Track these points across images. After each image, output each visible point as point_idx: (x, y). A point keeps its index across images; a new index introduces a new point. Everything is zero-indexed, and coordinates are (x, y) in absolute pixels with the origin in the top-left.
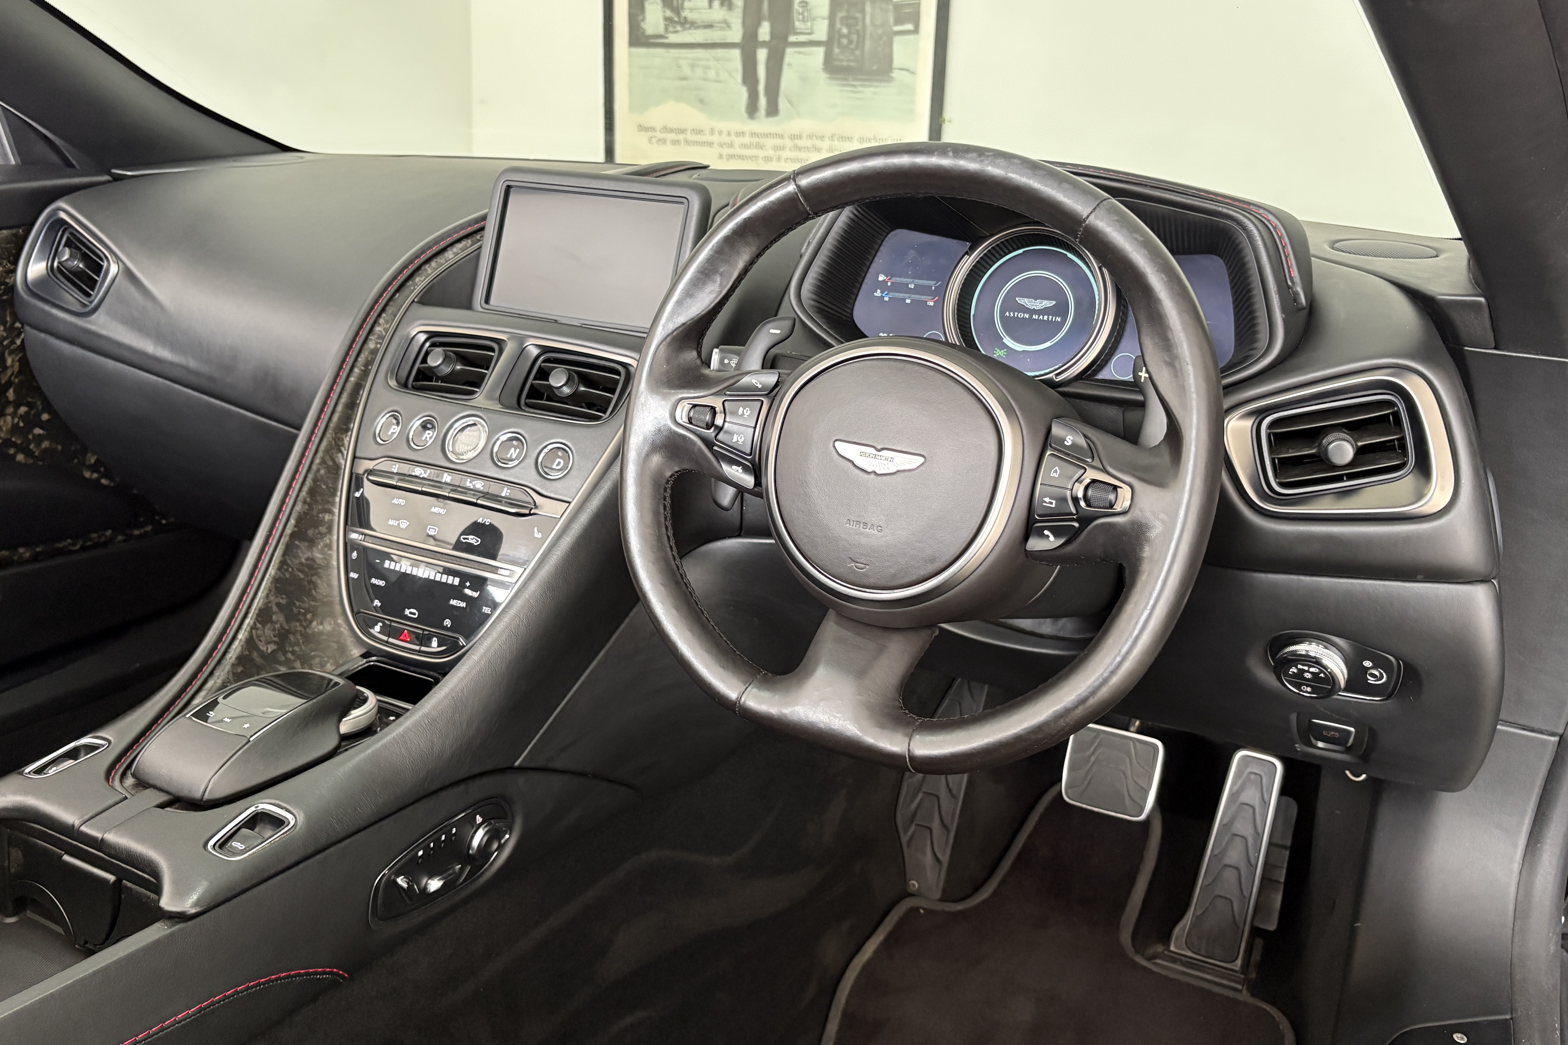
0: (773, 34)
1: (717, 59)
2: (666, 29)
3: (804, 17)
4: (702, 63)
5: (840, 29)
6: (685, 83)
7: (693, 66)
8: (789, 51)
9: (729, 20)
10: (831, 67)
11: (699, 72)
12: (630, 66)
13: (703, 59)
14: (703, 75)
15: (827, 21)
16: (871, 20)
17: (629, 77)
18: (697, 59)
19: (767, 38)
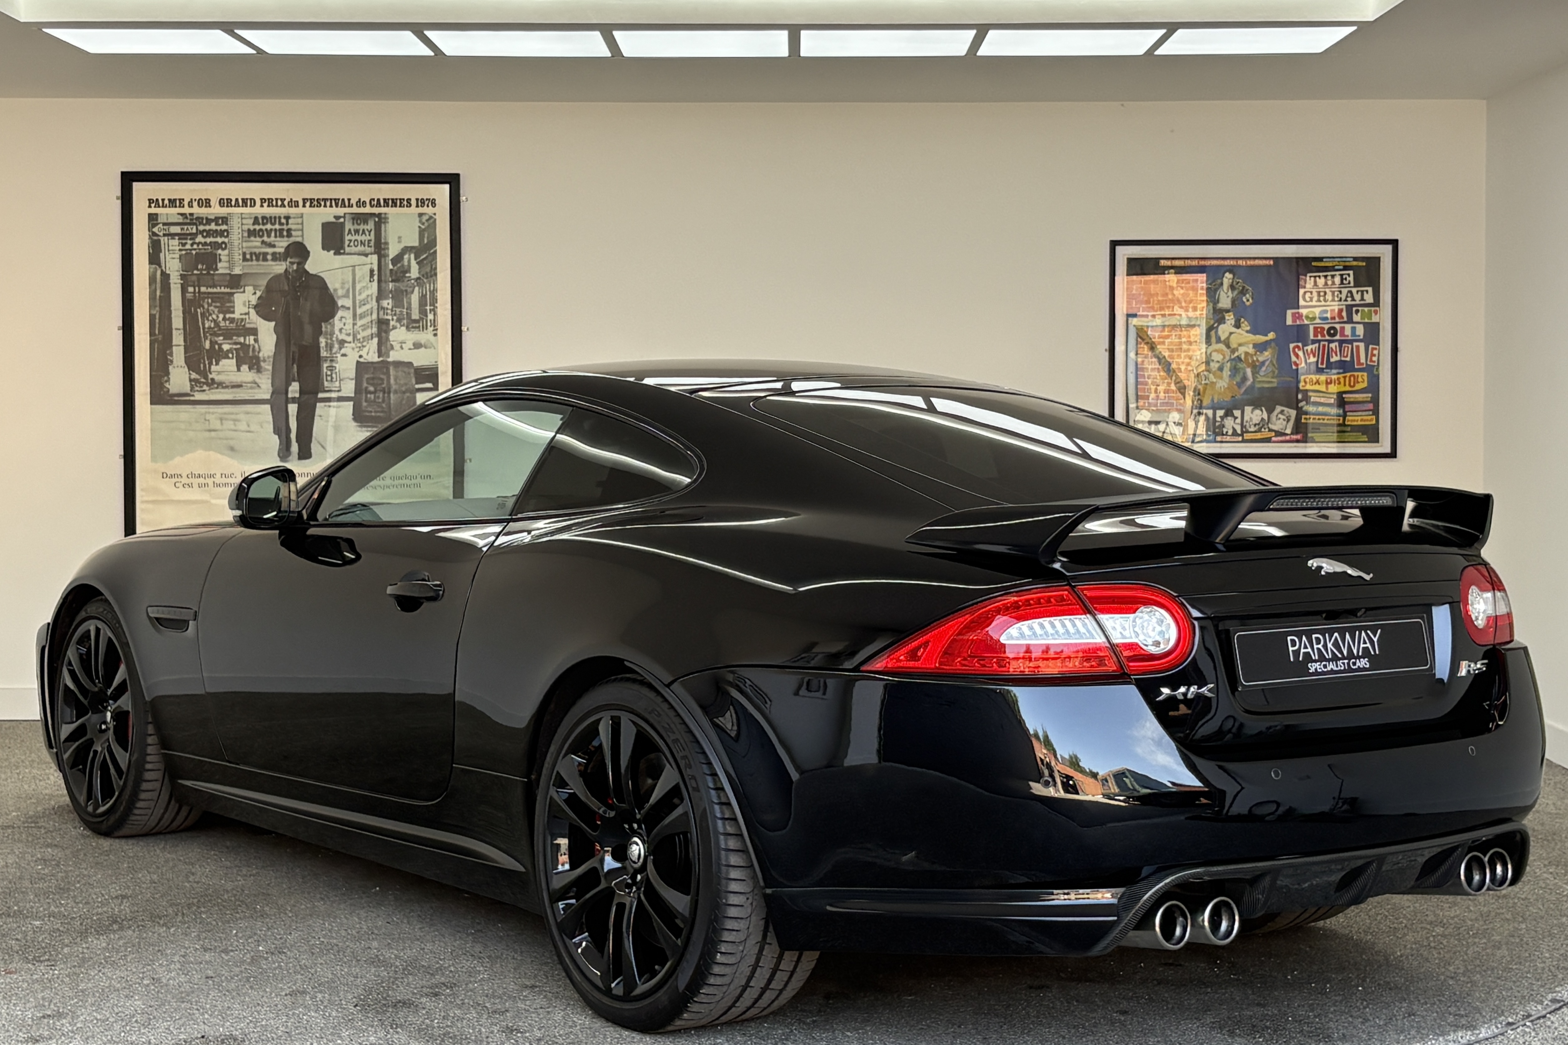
0: (302, 391)
1: (248, 413)
2: (192, 389)
3: (332, 378)
4: (233, 417)
5: (366, 388)
6: (213, 434)
7: (221, 419)
8: (318, 404)
9: (257, 380)
10: (359, 417)
11: (229, 425)
12: (152, 421)
13: (232, 414)
14: (233, 427)
15: (354, 382)
16: (395, 380)
17: (151, 430)
18: (225, 414)
19: (297, 395)
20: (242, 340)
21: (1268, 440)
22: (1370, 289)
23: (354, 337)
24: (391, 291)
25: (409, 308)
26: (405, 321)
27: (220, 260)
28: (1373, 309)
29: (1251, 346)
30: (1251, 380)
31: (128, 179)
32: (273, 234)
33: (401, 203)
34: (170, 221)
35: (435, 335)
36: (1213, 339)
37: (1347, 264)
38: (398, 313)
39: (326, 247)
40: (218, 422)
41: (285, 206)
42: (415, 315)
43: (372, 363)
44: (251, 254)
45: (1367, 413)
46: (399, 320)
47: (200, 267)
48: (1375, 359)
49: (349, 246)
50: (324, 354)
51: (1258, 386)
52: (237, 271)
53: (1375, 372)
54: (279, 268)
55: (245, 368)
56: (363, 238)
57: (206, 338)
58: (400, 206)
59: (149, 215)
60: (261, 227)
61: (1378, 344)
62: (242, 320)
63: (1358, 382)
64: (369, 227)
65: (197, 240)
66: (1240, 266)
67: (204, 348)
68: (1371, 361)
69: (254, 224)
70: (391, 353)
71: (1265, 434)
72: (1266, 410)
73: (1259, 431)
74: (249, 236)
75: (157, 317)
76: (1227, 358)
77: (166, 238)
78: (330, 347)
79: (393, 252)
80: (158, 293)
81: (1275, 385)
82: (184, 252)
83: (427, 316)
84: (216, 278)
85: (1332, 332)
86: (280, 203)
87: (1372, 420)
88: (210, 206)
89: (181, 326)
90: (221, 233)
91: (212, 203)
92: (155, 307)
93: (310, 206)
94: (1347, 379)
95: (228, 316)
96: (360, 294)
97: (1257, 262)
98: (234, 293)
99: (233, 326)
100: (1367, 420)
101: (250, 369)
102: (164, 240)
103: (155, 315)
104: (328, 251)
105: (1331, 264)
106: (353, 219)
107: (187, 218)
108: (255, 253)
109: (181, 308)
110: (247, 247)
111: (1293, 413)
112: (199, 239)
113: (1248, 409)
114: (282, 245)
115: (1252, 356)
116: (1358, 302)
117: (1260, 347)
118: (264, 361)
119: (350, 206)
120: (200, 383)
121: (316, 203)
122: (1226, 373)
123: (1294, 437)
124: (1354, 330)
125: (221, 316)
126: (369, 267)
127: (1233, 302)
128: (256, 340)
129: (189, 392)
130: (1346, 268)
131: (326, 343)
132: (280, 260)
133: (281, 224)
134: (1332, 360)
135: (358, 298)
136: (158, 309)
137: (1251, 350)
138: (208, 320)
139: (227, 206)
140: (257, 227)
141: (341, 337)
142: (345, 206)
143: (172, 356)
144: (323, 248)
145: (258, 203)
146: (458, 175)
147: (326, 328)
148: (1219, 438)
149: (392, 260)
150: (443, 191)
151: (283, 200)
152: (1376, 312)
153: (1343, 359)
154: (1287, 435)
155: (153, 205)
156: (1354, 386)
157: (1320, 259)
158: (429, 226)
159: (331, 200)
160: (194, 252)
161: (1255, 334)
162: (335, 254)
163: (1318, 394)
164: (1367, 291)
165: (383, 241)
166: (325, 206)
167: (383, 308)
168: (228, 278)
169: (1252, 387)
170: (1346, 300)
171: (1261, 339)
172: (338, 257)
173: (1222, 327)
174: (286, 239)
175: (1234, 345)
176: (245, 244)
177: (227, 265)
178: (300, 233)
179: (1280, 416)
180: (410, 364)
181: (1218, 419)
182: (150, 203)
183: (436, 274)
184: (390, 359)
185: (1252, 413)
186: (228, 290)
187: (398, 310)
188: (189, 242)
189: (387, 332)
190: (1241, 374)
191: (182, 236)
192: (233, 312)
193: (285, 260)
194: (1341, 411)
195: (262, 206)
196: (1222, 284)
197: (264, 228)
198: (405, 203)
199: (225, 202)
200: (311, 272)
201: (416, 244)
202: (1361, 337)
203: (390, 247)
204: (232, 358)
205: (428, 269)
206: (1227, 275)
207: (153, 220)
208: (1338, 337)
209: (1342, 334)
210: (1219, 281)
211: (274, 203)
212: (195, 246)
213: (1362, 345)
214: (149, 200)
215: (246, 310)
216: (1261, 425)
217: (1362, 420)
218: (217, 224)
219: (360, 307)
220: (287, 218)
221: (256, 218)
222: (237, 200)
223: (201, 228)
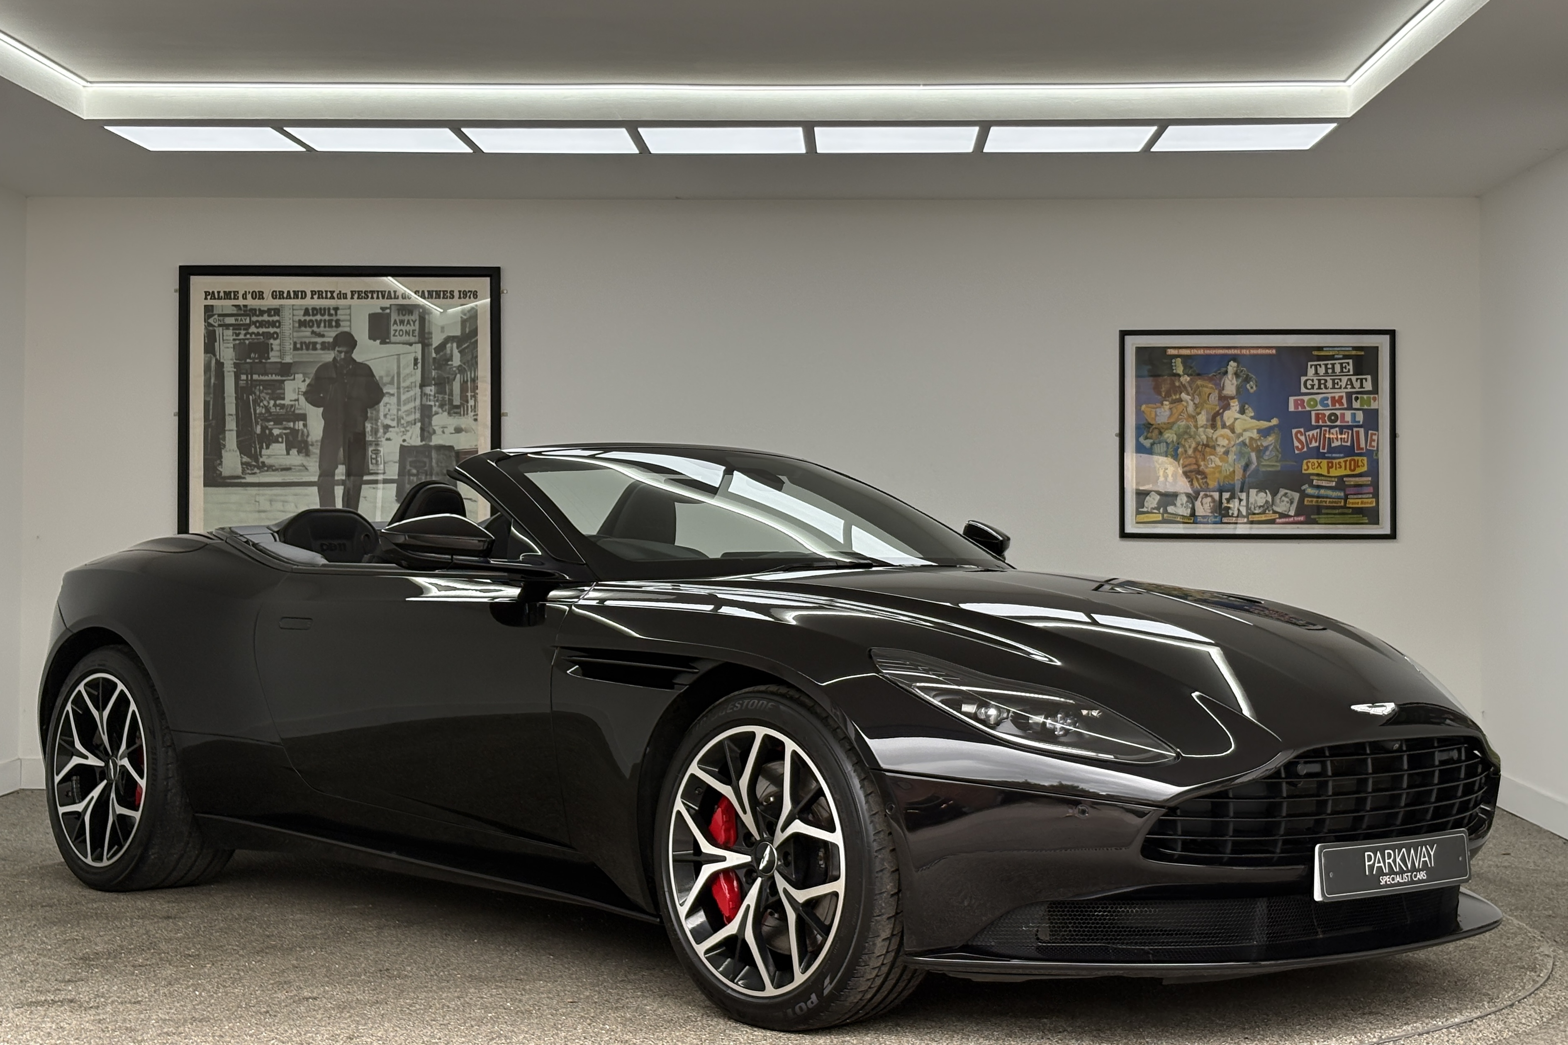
0: (348, 474)
1: (296, 495)
2: (243, 472)
3: (377, 461)
4: (282, 498)
5: (409, 471)
6: (263, 515)
7: (271, 501)
8: (363, 486)
9: (305, 463)
12: (205, 502)
13: (282, 495)
14: (282, 509)
15: (397, 465)
16: (437, 463)
17: (205, 511)
18: (275, 495)
19: (344, 478)
20: (291, 425)
21: (1272, 522)
22: (1369, 377)
23: (399, 420)
24: (434, 379)
25: (451, 394)
26: (447, 407)
27: (272, 349)
28: (1372, 396)
29: (1255, 431)
30: (1256, 464)
31: (186, 273)
32: (322, 325)
33: (444, 295)
34: (224, 312)
35: (476, 420)
36: (1219, 424)
37: (1347, 353)
38: (440, 399)
39: (372, 337)
40: (268, 503)
41: (334, 298)
42: (457, 401)
43: (415, 447)
44: (301, 343)
45: (1367, 496)
46: (442, 406)
47: (252, 355)
48: (1374, 444)
49: (394, 335)
50: (369, 438)
51: (1264, 469)
52: (288, 359)
53: (1375, 457)
54: (328, 357)
55: (294, 451)
56: (408, 328)
57: (257, 423)
58: (444, 298)
59: (205, 306)
60: (311, 318)
61: (1377, 430)
62: (292, 406)
63: (1358, 466)
64: (413, 318)
65: (250, 331)
66: (1244, 355)
67: (255, 433)
68: (1371, 445)
69: (304, 315)
70: (433, 437)
71: (1270, 516)
72: (1271, 494)
73: (1264, 513)
74: (300, 327)
75: (211, 403)
76: (1233, 443)
77: (221, 329)
78: (375, 432)
79: (436, 341)
80: (213, 381)
81: (1279, 469)
82: (237, 342)
83: (467, 402)
84: (268, 366)
85: (1333, 418)
86: (329, 295)
87: (1371, 503)
88: (263, 298)
89: (234, 412)
90: (273, 324)
91: (264, 295)
92: (210, 394)
93: (358, 298)
94: (1348, 463)
95: (278, 402)
96: (404, 381)
97: (1260, 351)
98: (285, 380)
99: (283, 411)
100: (1368, 503)
101: (299, 452)
102: (219, 331)
103: (209, 401)
104: (375, 340)
105: (1331, 353)
106: (399, 310)
107: (240, 309)
108: (305, 343)
109: (234, 395)
110: (298, 337)
111: (1296, 496)
112: (253, 329)
113: (1253, 492)
114: (330, 335)
115: (1256, 440)
116: (1357, 390)
117: (1264, 433)
118: (312, 445)
119: (396, 298)
120: (251, 466)
121: (363, 295)
122: (1231, 457)
123: (1296, 519)
124: (1354, 415)
125: (272, 402)
126: (413, 355)
127: (1238, 388)
128: (305, 425)
129: (240, 474)
130: (1346, 357)
131: (372, 427)
132: (329, 350)
133: (330, 315)
134: (1333, 445)
135: (402, 385)
136: (212, 396)
137: (1255, 435)
138: (259, 405)
139: (280, 298)
140: (308, 318)
141: (388, 422)
142: (391, 298)
143: (224, 439)
144: (370, 338)
145: (309, 295)
146: (498, 269)
147: (372, 413)
148: (1225, 520)
149: (435, 349)
150: (484, 284)
151: (332, 292)
152: (1375, 399)
153: (1343, 444)
154: (1291, 516)
155: (209, 297)
156: (1354, 470)
157: (1320, 349)
158: (470, 318)
159: (378, 292)
160: (247, 342)
161: (1259, 420)
162: (381, 343)
163: (1321, 478)
164: (1366, 379)
165: (427, 331)
166: (372, 298)
167: (426, 394)
168: (279, 366)
169: (1257, 470)
170: (1346, 388)
171: (1264, 424)
172: (382, 346)
173: (1227, 414)
174: (334, 329)
175: (1238, 430)
176: (295, 334)
177: (278, 354)
178: (348, 323)
179: (1284, 498)
180: (451, 448)
181: (1224, 501)
182: (206, 296)
183: (477, 363)
184: (432, 443)
185: (1257, 495)
186: (279, 378)
187: (440, 396)
188: (243, 332)
189: (430, 417)
190: (1246, 457)
191: (236, 327)
192: (283, 399)
193: (334, 349)
194: (1342, 494)
195: (312, 298)
196: (1226, 372)
197: (314, 318)
198: (449, 295)
199: (278, 295)
200: (358, 360)
201: (458, 332)
202: (1361, 423)
203: (433, 336)
204: (282, 442)
205: (469, 357)
206: (1232, 364)
207: (209, 312)
208: (1338, 423)
209: (1343, 420)
210: (1224, 369)
211: (324, 295)
212: (248, 336)
213: (1362, 431)
214: (206, 292)
215: (296, 397)
216: (1266, 507)
217: (1362, 503)
218: (269, 315)
219: (404, 393)
220: (336, 309)
221: (307, 310)
222: (289, 292)
223: (254, 319)
